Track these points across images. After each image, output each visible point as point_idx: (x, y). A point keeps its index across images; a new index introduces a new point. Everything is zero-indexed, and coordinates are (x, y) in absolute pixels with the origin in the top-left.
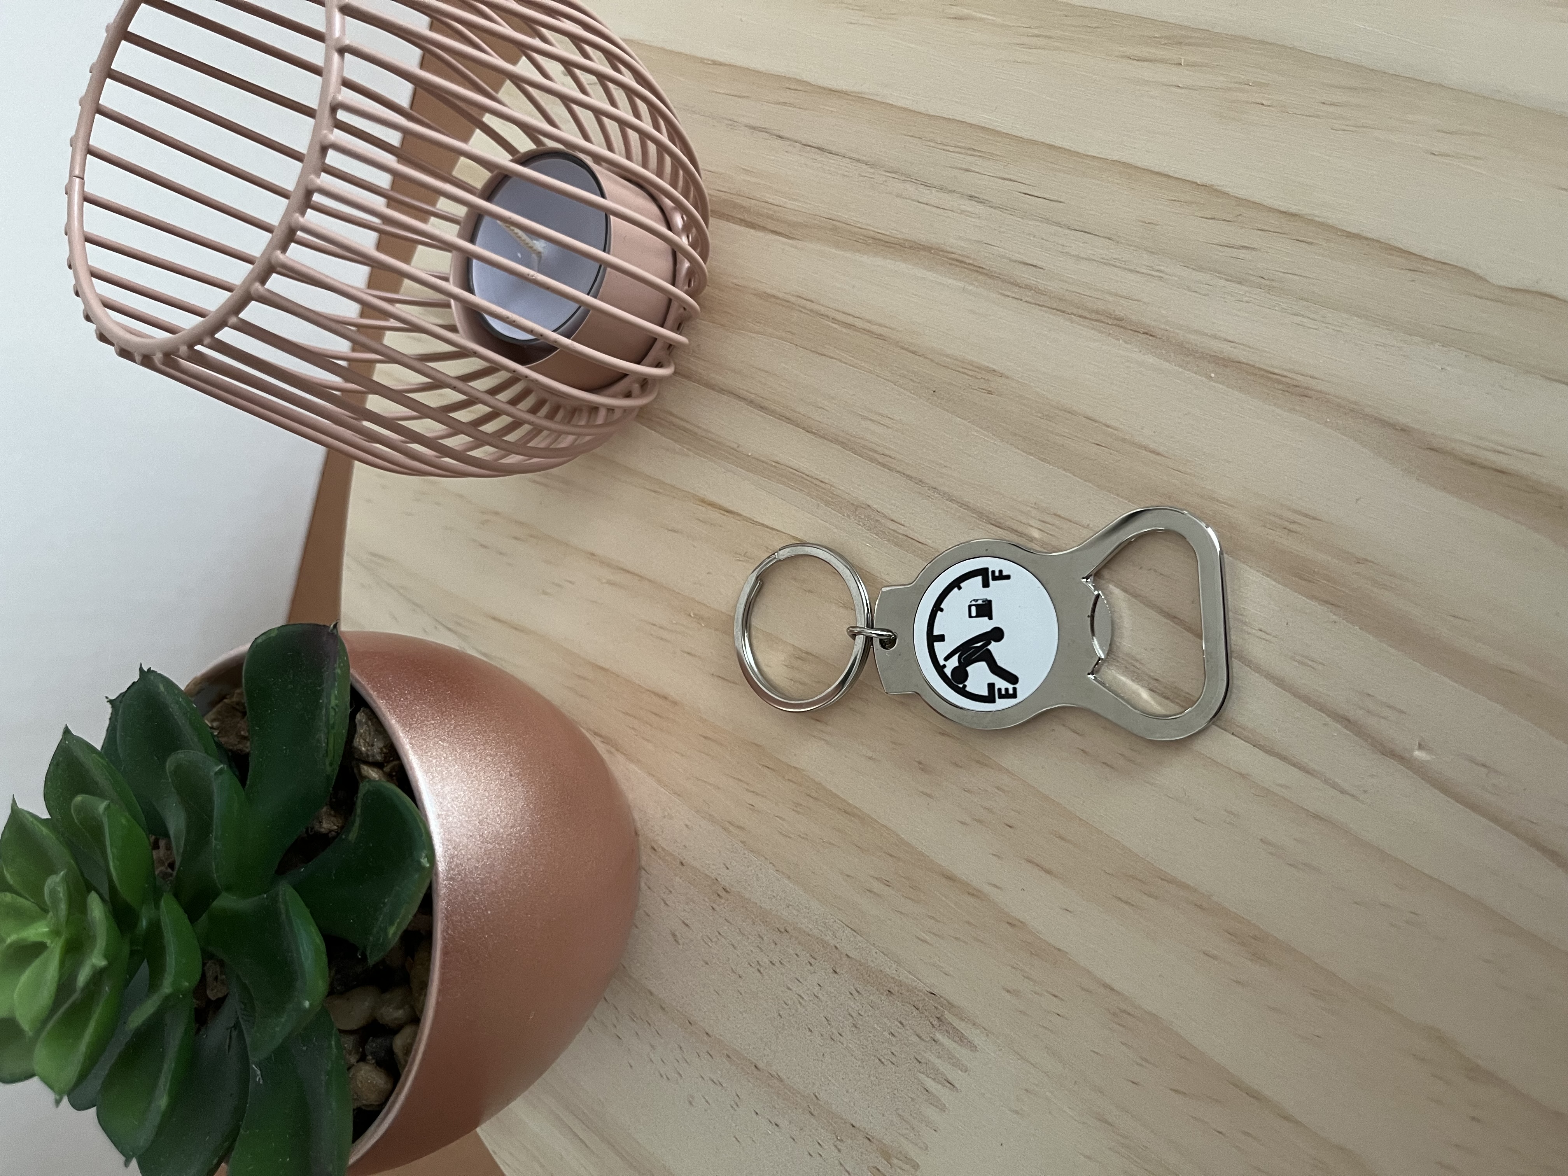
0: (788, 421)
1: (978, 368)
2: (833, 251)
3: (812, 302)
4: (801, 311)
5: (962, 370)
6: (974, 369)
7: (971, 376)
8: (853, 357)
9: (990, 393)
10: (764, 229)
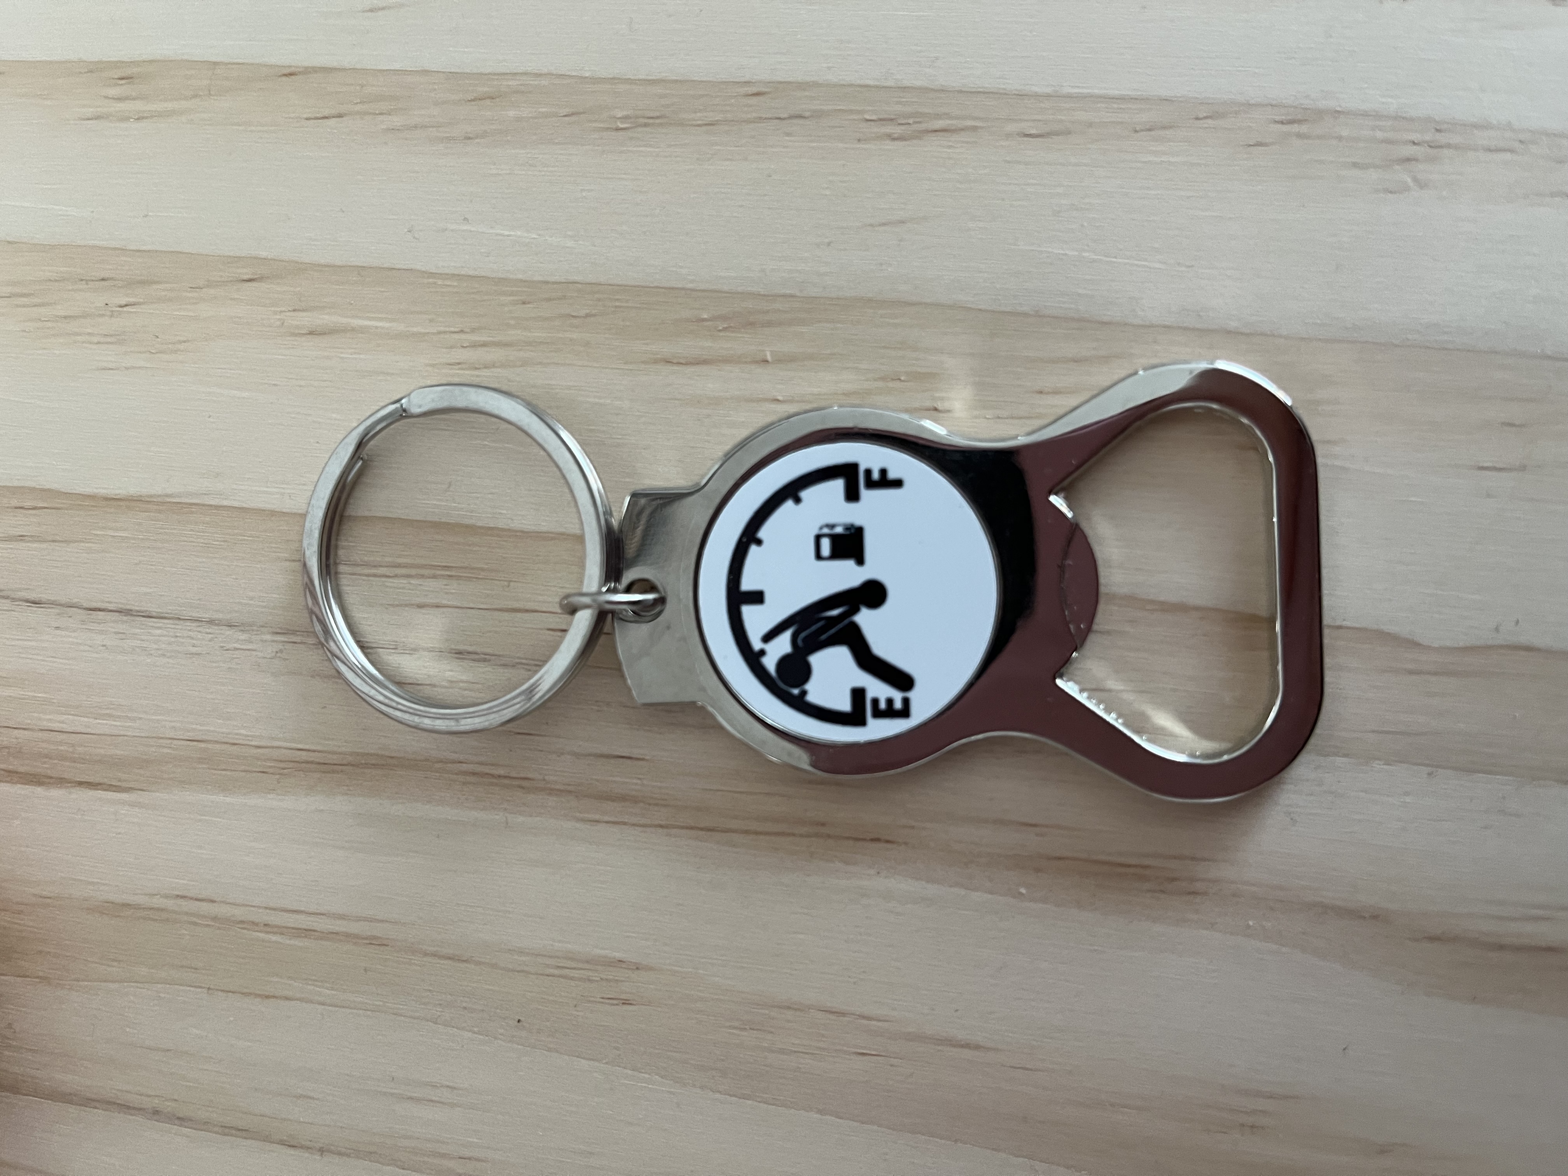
0: (244, 1134)
1: (588, 962)
2: (220, 798)
3: (213, 901)
4: (195, 924)
5: (556, 972)
6: (580, 965)
7: (580, 979)
8: (332, 989)
9: (626, 1002)
10: (61, 782)
